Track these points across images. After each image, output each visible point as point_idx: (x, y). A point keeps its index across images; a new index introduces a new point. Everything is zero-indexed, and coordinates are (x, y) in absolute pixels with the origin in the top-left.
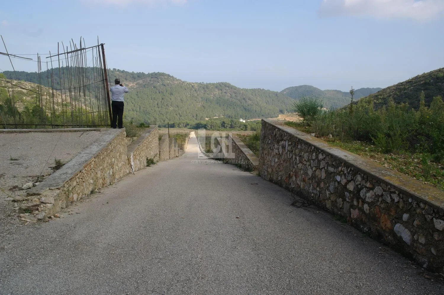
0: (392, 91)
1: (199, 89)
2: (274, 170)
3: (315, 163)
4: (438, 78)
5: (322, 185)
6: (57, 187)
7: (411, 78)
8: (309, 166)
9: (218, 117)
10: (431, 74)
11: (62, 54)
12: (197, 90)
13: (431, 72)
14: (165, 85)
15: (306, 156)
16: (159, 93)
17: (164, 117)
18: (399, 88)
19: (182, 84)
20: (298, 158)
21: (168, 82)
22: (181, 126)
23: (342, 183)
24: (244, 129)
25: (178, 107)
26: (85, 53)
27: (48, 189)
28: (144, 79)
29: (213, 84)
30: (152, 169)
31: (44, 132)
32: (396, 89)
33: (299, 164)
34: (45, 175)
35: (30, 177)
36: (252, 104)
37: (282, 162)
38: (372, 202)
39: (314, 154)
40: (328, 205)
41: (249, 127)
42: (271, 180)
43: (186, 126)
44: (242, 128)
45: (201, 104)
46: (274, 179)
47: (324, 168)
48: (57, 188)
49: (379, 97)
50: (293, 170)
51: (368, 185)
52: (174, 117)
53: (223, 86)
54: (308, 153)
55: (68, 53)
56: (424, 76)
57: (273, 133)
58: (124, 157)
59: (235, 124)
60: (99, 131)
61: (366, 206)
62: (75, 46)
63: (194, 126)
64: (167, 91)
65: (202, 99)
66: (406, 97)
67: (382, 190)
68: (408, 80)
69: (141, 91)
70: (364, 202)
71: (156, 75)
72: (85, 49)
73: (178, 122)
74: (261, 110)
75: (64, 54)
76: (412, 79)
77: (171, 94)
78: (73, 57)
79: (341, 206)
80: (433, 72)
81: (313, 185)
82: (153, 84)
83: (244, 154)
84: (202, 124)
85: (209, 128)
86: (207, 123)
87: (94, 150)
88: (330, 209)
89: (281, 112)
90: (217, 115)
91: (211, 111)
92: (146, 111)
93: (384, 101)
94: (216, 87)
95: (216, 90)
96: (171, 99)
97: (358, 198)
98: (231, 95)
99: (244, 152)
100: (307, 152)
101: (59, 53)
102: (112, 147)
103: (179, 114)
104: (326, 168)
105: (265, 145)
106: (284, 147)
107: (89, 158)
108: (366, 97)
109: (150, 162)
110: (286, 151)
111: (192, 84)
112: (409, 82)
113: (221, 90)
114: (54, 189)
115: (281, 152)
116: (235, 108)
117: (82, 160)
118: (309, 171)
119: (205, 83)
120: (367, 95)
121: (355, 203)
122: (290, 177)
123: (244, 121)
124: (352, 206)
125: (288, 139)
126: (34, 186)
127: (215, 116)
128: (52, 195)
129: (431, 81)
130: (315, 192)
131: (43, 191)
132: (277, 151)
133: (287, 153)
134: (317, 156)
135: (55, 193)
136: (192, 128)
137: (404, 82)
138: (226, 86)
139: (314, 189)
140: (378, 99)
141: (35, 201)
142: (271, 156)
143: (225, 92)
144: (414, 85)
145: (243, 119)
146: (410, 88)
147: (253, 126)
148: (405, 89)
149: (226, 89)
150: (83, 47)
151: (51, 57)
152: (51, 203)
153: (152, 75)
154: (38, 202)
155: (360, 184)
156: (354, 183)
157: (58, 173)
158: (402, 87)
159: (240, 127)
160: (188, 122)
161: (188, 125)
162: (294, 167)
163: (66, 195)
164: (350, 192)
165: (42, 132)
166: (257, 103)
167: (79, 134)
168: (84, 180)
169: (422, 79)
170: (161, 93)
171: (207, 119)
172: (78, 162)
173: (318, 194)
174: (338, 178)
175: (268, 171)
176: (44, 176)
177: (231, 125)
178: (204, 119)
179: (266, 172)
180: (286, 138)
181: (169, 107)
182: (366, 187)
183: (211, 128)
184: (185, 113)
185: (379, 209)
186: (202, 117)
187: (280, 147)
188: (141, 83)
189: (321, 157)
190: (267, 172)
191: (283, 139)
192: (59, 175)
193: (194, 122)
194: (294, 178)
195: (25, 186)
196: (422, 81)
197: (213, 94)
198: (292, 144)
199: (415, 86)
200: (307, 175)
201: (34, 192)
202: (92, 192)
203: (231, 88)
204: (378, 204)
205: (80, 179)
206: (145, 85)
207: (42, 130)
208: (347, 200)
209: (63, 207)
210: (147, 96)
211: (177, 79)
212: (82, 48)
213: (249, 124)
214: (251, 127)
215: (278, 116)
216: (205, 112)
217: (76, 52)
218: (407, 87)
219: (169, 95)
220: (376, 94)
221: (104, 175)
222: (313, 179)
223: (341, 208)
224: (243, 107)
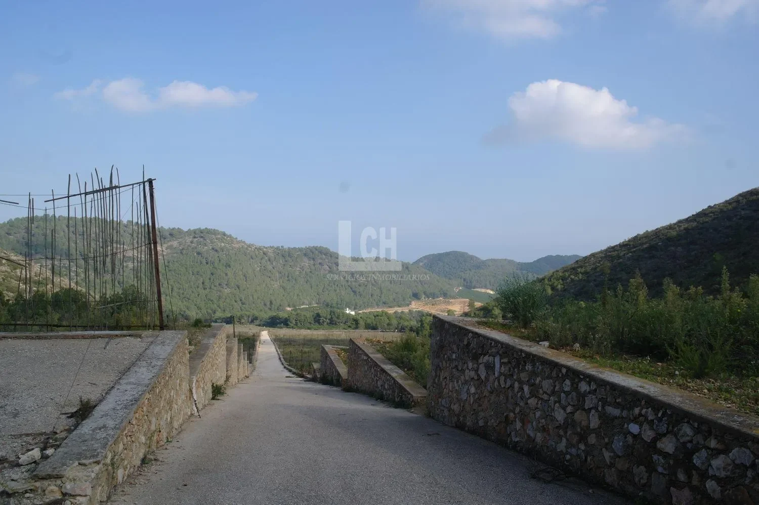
0: (599, 261)
1: (275, 258)
2: (468, 408)
3: (572, 398)
4: (669, 239)
5: (592, 439)
6: (95, 460)
7: (627, 240)
8: (557, 405)
9: (307, 306)
10: (657, 233)
11: (75, 195)
12: (272, 259)
13: (657, 229)
14: (216, 251)
15: (546, 385)
16: (207, 263)
17: (215, 305)
18: (609, 255)
19: (247, 249)
20: (526, 388)
21: (223, 245)
22: (243, 321)
23: (645, 439)
24: (354, 326)
25: (239, 288)
26: (118, 195)
27: (77, 463)
28: (180, 240)
29: (300, 250)
30: (223, 405)
31: (32, 338)
32: (606, 257)
33: (529, 398)
34: (58, 431)
35: (27, 435)
36: (366, 283)
37: (486, 393)
38: (727, 477)
39: (568, 382)
40: (611, 477)
41: (362, 323)
42: (460, 426)
43: (252, 321)
44: (349, 324)
45: (279, 284)
46: (468, 424)
47: (596, 408)
48: (96, 462)
49: (579, 270)
50: (514, 409)
51: (713, 444)
52: (232, 305)
53: (317, 252)
54: (551, 381)
55: (86, 194)
56: (647, 235)
57: (461, 340)
58: (185, 386)
59: (338, 318)
60: (140, 336)
61: (710, 485)
62: (100, 181)
63: (268, 322)
64: (220, 260)
65: (280, 275)
66: (622, 270)
67: (752, 456)
68: (623, 242)
69: (175, 260)
70: (704, 475)
71: (202, 232)
72: (119, 187)
73: (239, 314)
74: (382, 293)
75: (78, 195)
76: (629, 241)
77: (228, 266)
78: (96, 202)
79: (643, 481)
80: (661, 230)
81: (567, 440)
82: (196, 248)
83: (390, 375)
84: (280, 318)
85: (292, 325)
86: (289, 317)
87: (143, 377)
88: (616, 486)
89: (416, 296)
90: (306, 302)
91: (296, 295)
92: (183, 294)
93: (588, 277)
94: (305, 255)
95: (305, 259)
96: (226, 274)
97: (689, 468)
98: (329, 267)
99: (389, 372)
100: (548, 378)
101: (70, 194)
102: (172, 370)
103: (241, 300)
104: (600, 409)
105: (444, 362)
106: (490, 367)
107: (140, 393)
108: (557, 271)
109: (217, 391)
110: (497, 374)
111: (265, 250)
112: (623, 246)
113: (314, 259)
114: (90, 464)
115: (483, 377)
116: (338, 291)
117: (126, 397)
118: (556, 413)
119: (286, 247)
120: (559, 267)
121: (682, 477)
122: (507, 421)
123: (353, 313)
124: (673, 482)
125: (500, 352)
126: (45, 457)
127: (303, 304)
128: (86, 478)
129: (660, 244)
130: (573, 451)
131: (69, 468)
132: (472, 374)
133: (498, 379)
134: (575, 385)
135: (93, 472)
136: (264, 325)
137: (616, 246)
138: (321, 252)
139: (570, 445)
140: (576, 274)
141: (52, 491)
142: (457, 382)
143: (320, 264)
144: (632, 250)
145: (350, 308)
146: (627, 254)
147: (369, 321)
148: (619, 257)
149: (321, 259)
150: (115, 183)
151: (54, 200)
152: (86, 496)
153: (195, 233)
154: (57, 494)
155: (691, 441)
156: (674, 440)
157: (87, 426)
158: (615, 254)
159: (345, 322)
160: (257, 314)
161: (256, 318)
162: (517, 404)
163: (108, 474)
164: (666, 455)
165: (27, 338)
166: (375, 282)
167: (101, 343)
168: (133, 439)
169: (644, 240)
170: (209, 264)
171: (289, 309)
172: (120, 403)
173: (583, 455)
174: (634, 428)
175: (449, 409)
176: (56, 433)
177: (331, 319)
178: (284, 310)
179: (446, 410)
180: (493, 350)
181: (223, 287)
182: (708, 448)
183: (296, 324)
184: (251, 298)
185: (749, 494)
186: (280, 306)
187: (482, 367)
188: (175, 246)
189: (584, 387)
190: (449, 411)
191: (488, 352)
192: (91, 432)
193: (266, 315)
194: (518, 425)
195: (24, 459)
196: (646, 243)
197: (299, 266)
198: (509, 362)
199: (634, 252)
200: (552, 420)
201: (48, 470)
202: (144, 461)
203: (331, 256)
204: (747, 482)
205: (129, 438)
206: (183, 249)
207: (28, 334)
208: (660, 469)
209: (102, 501)
210: (186, 268)
211: (239, 239)
212: (114, 185)
213: (361, 318)
214: (365, 323)
215: (411, 304)
216: (285, 296)
217: (102, 193)
218: (622, 254)
219: (224, 268)
220: (573, 266)
221: (159, 424)
222: (567, 428)
223: (644, 485)
224: (351, 288)
